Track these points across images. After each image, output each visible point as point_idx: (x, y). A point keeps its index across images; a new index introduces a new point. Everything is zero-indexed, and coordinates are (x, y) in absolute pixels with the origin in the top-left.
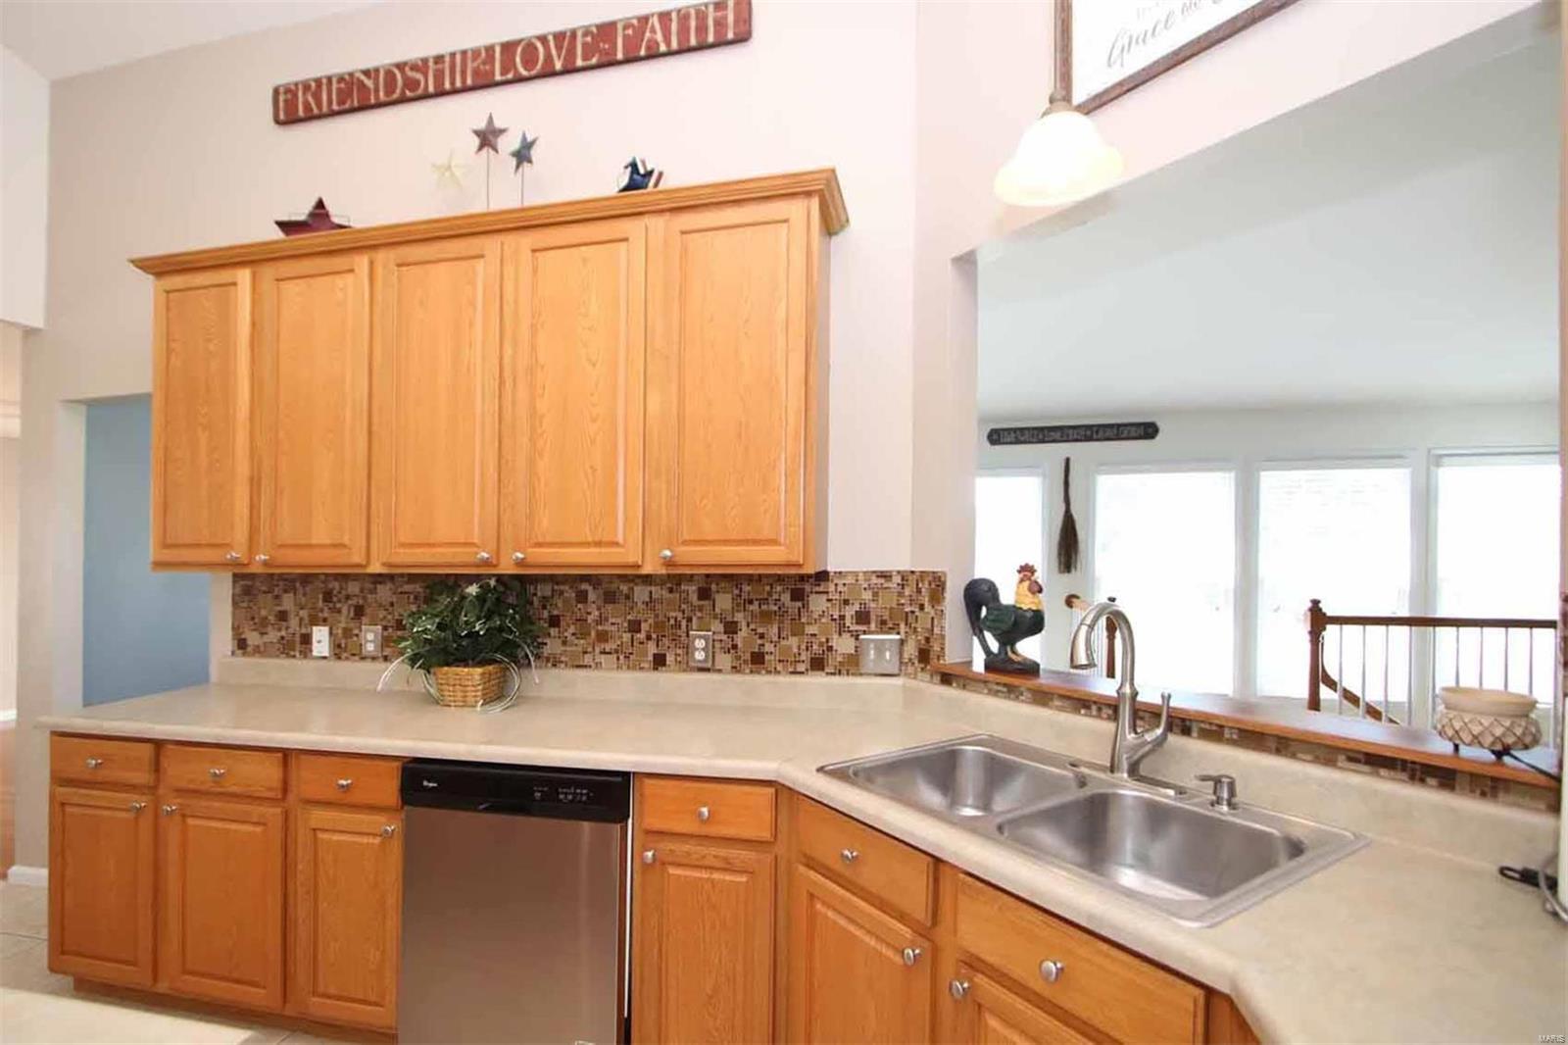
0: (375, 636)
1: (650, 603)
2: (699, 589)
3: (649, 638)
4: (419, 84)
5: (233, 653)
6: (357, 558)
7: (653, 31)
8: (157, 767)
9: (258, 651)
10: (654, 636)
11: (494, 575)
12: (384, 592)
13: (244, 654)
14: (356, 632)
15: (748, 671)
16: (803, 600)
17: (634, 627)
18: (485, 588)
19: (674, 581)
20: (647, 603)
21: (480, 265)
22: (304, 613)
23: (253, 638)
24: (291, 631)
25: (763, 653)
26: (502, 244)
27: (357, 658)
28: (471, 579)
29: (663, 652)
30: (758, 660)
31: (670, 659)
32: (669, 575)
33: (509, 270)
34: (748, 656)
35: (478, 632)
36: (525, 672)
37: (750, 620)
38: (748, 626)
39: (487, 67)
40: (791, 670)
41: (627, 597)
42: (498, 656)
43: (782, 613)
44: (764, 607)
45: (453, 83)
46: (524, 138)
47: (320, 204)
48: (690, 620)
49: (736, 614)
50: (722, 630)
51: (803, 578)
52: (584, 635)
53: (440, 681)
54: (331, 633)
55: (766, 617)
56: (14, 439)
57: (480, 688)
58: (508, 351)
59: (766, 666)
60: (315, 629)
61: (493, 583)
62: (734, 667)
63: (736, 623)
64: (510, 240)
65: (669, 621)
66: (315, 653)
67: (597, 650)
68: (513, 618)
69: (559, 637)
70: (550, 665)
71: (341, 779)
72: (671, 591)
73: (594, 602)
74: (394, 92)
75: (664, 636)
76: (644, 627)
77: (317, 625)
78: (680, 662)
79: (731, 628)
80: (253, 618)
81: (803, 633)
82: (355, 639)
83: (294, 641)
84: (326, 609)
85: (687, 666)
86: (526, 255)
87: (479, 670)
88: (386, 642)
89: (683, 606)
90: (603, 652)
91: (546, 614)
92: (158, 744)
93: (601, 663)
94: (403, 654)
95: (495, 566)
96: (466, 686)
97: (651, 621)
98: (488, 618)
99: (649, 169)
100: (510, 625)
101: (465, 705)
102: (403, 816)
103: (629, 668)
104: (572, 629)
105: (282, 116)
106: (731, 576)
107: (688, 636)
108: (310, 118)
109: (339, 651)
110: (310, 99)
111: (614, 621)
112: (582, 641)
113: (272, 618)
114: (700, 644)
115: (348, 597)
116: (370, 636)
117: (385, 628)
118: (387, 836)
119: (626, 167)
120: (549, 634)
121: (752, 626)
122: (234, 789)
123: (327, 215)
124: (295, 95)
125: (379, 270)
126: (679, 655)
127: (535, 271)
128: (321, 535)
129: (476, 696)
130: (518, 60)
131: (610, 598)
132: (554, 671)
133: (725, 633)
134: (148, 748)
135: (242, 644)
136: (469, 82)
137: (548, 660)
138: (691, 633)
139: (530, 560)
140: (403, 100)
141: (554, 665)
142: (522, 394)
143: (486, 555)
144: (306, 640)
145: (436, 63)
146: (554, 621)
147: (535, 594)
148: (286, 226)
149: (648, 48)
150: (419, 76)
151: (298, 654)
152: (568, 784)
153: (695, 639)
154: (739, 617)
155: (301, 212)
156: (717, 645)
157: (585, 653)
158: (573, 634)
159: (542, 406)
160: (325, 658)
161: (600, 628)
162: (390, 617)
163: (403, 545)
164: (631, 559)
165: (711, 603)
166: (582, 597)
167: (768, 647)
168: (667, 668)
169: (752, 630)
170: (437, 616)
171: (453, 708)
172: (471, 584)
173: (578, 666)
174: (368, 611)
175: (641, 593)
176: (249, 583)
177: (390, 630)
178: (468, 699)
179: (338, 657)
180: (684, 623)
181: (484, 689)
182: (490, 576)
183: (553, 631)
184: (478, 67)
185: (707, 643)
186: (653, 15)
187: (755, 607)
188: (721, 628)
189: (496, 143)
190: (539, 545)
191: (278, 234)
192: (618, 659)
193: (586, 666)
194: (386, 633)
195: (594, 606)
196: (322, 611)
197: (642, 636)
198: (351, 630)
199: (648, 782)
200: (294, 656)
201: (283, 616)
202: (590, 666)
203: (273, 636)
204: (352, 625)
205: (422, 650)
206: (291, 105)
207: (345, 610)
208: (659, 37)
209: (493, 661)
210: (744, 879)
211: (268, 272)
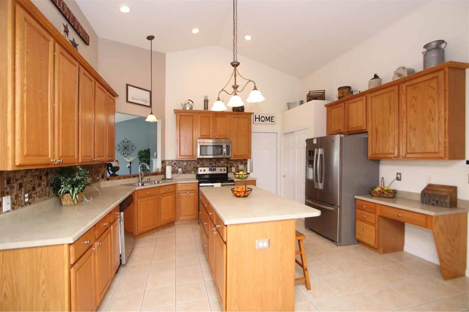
12: (29, 177)
14: (20, 195)
27: (20, 207)
54: (11, 199)
66: (4, 210)
77: (5, 196)
82: (19, 199)
84: (8, 187)
109: (14, 205)
115: (16, 180)
116: (27, 196)
117: (30, 191)
144: (1, 204)
160: (8, 211)
162: (31, 186)
174: (24, 185)
179: (14, 209)
198: (18, 195)
204: (18, 192)
207: (15, 187)
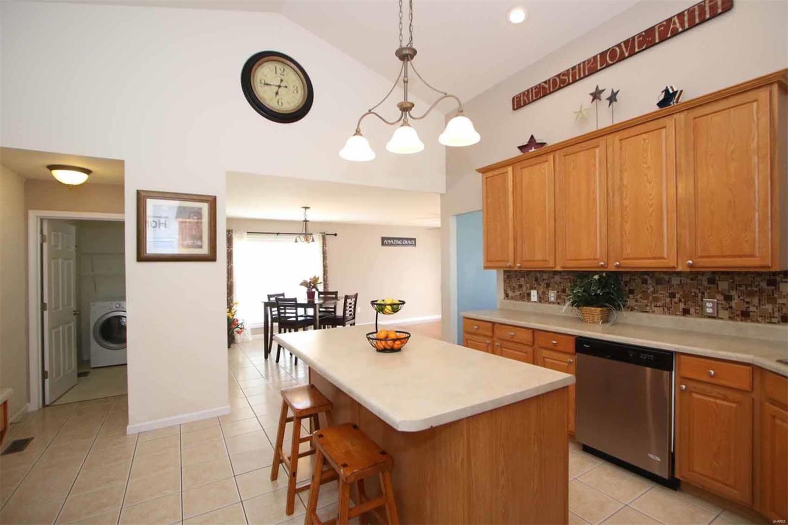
0: (555, 295)
1: (681, 285)
2: (708, 279)
3: (680, 301)
4: (566, 80)
5: (504, 298)
6: (551, 264)
7: (675, 23)
8: (493, 331)
9: (512, 298)
10: (683, 300)
11: (605, 272)
12: (557, 278)
13: (508, 299)
14: (547, 293)
15: (739, 320)
16: (775, 285)
17: (672, 296)
18: (601, 277)
19: (694, 274)
20: (679, 285)
21: (597, 150)
22: (528, 285)
23: (511, 294)
24: (523, 291)
25: (749, 312)
26: (606, 140)
27: (547, 303)
28: (596, 273)
29: (688, 308)
30: (745, 315)
31: (692, 311)
32: (691, 272)
33: (610, 149)
34: (739, 313)
35: (599, 294)
36: (619, 313)
37: (740, 295)
38: (739, 297)
39: (594, 65)
40: (768, 321)
41: (669, 282)
42: (607, 304)
43: (761, 291)
44: (749, 289)
45: (580, 76)
46: (613, 91)
47: (532, 137)
48: (703, 293)
49: (731, 291)
50: (723, 299)
51: (775, 274)
52: (647, 298)
53: (583, 312)
54: (538, 293)
55: (751, 294)
56: (439, 228)
57: (600, 316)
58: (610, 183)
59: (751, 318)
60: (532, 291)
61: (604, 274)
62: (729, 317)
63: (731, 296)
64: (610, 137)
65: (691, 293)
66: (532, 300)
67: (653, 305)
68: (613, 289)
69: (634, 299)
70: (629, 310)
71: (553, 340)
72: (692, 279)
73: (651, 284)
74: (556, 86)
75: (689, 300)
76: (677, 296)
77: (533, 290)
78: (698, 313)
79: (728, 298)
80: (510, 287)
81: (776, 303)
82: (546, 295)
83: (525, 296)
84: (536, 284)
85: (702, 314)
86: (617, 142)
87: (600, 309)
88: (558, 297)
89: (699, 287)
90: (656, 306)
91: (627, 289)
92: (494, 323)
93: (655, 311)
94: (569, 301)
95: (606, 268)
96: (594, 314)
97: (681, 293)
98: (603, 288)
99: (675, 90)
100: (613, 292)
101: (594, 322)
102: (576, 357)
103: (670, 313)
104: (640, 296)
105: (516, 107)
106: (728, 273)
107: (702, 300)
108: (525, 104)
109: (540, 299)
110: (526, 99)
111: (661, 293)
112: (645, 301)
113: (517, 287)
114: (709, 305)
115: (544, 280)
116: (552, 295)
117: (558, 292)
118: (570, 363)
119: (663, 92)
120: (629, 298)
121: (741, 298)
122: (516, 340)
123: (535, 140)
124: (520, 99)
125: (557, 158)
126: (697, 310)
127: (621, 148)
128: (539, 256)
129: (598, 319)
130: (608, 58)
131: (659, 282)
132: (632, 313)
133: (725, 300)
134: (491, 324)
135: (507, 296)
136: (587, 73)
137: (628, 308)
138: (704, 299)
139: (622, 265)
140: (560, 88)
141: (631, 310)
142: (617, 199)
143: (602, 263)
144: (529, 295)
145: (572, 70)
146: (632, 292)
147: (622, 280)
148: (521, 148)
149: (672, 32)
150: (566, 78)
151: (526, 300)
152: (644, 352)
153: (706, 303)
154: (733, 293)
155: (525, 142)
156: (720, 306)
157: (647, 306)
158: (641, 298)
159: (626, 203)
160: (535, 302)
161: (654, 295)
162: (560, 288)
163: (568, 260)
164: (671, 265)
165: (716, 286)
166: (645, 282)
167: (752, 309)
168: (690, 315)
169: (742, 299)
170: (583, 287)
171: (588, 324)
172: (595, 275)
173: (644, 312)
174: (551, 285)
175: (675, 281)
176: (509, 274)
177: (560, 293)
178: (595, 320)
179: (541, 302)
180: (700, 295)
181: (601, 317)
182: (603, 272)
183: (631, 296)
184: (590, 66)
185: (713, 305)
186: (674, 16)
187: (743, 288)
188: (722, 298)
189: (600, 96)
190: (626, 259)
191: (519, 153)
192: (664, 310)
193: (646, 312)
194: (558, 294)
195: (650, 286)
196: (534, 284)
197: (676, 300)
198: (545, 292)
199: (682, 356)
200: (524, 301)
201: (521, 286)
202: (649, 312)
203: (518, 293)
204: (545, 290)
205: (577, 300)
206: (519, 102)
207: (542, 285)
208: (678, 25)
209: (605, 306)
210: (734, 405)
211: (518, 166)
